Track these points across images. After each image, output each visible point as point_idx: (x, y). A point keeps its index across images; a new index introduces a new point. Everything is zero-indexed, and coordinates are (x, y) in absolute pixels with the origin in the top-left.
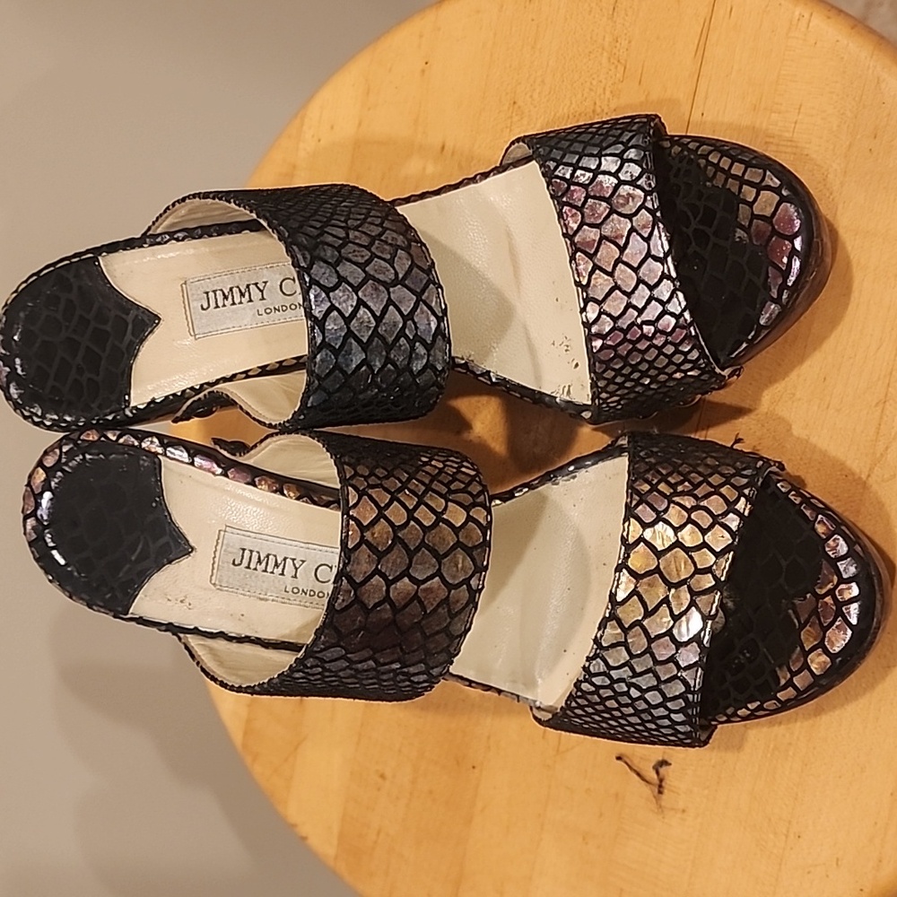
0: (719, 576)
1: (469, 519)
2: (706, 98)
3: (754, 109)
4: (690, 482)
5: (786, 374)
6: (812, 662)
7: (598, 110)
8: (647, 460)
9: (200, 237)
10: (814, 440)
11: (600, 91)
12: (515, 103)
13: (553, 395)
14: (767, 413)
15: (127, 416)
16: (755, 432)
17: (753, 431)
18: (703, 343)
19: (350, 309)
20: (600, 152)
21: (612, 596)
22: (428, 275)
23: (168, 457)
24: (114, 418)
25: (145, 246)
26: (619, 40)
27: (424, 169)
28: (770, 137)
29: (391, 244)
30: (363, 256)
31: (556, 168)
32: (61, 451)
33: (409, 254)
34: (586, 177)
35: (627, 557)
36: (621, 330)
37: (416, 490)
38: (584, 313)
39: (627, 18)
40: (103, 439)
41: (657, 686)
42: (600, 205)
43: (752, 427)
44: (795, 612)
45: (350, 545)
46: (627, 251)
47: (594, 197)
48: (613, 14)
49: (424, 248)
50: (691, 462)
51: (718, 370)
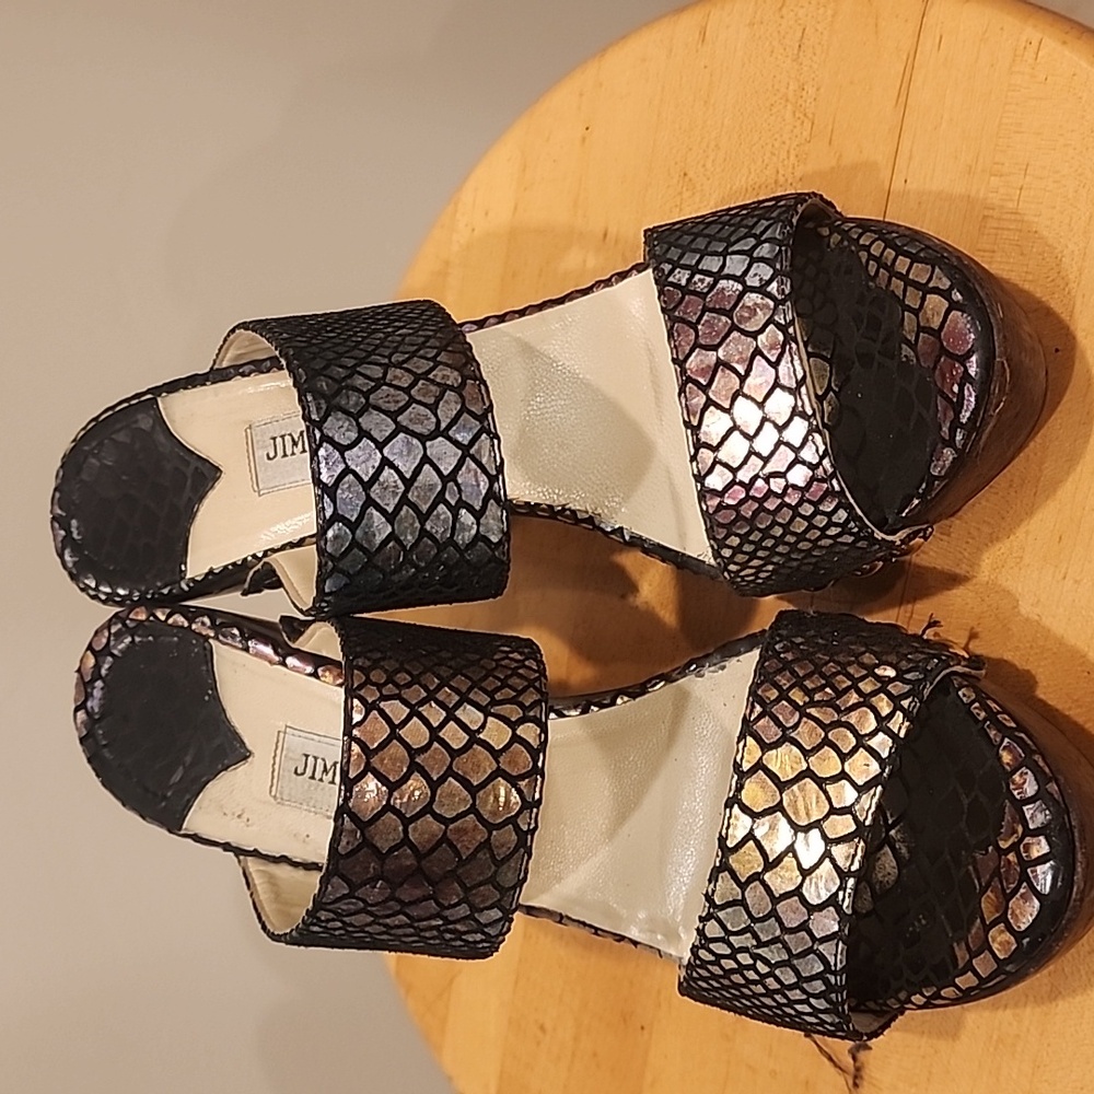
0: (862, 819)
1: (515, 739)
2: (910, 158)
3: (969, 173)
4: (834, 688)
5: (1011, 531)
6: (993, 941)
7: (781, 180)
8: (782, 656)
9: (268, 371)
10: (1046, 621)
11: (783, 155)
12: (685, 174)
13: (700, 558)
14: (988, 583)
15: (182, 589)
16: (973, 608)
17: (970, 606)
18: (852, 501)
19: (371, 472)
20: (726, 248)
21: (722, 840)
22: (481, 423)
23: (220, 641)
24: (170, 591)
25: (208, 383)
26: (806, 87)
27: (585, 261)
28: (989, 208)
29: (438, 384)
30: (397, 402)
31: (671, 272)
32: (110, 633)
33: (461, 396)
34: (705, 284)
35: (740, 788)
36: (741, 484)
37: (447, 701)
38: (694, 464)
39: (815, 58)
40: (151, 618)
41: (789, 960)
42: (720, 320)
43: (969, 600)
44: (976, 869)
45: (352, 775)
46: (749, 381)
47: (713, 310)
48: (798, 54)
49: (483, 387)
50: (841, 658)
51: (879, 535)
